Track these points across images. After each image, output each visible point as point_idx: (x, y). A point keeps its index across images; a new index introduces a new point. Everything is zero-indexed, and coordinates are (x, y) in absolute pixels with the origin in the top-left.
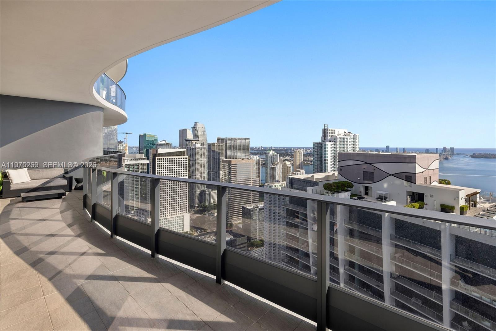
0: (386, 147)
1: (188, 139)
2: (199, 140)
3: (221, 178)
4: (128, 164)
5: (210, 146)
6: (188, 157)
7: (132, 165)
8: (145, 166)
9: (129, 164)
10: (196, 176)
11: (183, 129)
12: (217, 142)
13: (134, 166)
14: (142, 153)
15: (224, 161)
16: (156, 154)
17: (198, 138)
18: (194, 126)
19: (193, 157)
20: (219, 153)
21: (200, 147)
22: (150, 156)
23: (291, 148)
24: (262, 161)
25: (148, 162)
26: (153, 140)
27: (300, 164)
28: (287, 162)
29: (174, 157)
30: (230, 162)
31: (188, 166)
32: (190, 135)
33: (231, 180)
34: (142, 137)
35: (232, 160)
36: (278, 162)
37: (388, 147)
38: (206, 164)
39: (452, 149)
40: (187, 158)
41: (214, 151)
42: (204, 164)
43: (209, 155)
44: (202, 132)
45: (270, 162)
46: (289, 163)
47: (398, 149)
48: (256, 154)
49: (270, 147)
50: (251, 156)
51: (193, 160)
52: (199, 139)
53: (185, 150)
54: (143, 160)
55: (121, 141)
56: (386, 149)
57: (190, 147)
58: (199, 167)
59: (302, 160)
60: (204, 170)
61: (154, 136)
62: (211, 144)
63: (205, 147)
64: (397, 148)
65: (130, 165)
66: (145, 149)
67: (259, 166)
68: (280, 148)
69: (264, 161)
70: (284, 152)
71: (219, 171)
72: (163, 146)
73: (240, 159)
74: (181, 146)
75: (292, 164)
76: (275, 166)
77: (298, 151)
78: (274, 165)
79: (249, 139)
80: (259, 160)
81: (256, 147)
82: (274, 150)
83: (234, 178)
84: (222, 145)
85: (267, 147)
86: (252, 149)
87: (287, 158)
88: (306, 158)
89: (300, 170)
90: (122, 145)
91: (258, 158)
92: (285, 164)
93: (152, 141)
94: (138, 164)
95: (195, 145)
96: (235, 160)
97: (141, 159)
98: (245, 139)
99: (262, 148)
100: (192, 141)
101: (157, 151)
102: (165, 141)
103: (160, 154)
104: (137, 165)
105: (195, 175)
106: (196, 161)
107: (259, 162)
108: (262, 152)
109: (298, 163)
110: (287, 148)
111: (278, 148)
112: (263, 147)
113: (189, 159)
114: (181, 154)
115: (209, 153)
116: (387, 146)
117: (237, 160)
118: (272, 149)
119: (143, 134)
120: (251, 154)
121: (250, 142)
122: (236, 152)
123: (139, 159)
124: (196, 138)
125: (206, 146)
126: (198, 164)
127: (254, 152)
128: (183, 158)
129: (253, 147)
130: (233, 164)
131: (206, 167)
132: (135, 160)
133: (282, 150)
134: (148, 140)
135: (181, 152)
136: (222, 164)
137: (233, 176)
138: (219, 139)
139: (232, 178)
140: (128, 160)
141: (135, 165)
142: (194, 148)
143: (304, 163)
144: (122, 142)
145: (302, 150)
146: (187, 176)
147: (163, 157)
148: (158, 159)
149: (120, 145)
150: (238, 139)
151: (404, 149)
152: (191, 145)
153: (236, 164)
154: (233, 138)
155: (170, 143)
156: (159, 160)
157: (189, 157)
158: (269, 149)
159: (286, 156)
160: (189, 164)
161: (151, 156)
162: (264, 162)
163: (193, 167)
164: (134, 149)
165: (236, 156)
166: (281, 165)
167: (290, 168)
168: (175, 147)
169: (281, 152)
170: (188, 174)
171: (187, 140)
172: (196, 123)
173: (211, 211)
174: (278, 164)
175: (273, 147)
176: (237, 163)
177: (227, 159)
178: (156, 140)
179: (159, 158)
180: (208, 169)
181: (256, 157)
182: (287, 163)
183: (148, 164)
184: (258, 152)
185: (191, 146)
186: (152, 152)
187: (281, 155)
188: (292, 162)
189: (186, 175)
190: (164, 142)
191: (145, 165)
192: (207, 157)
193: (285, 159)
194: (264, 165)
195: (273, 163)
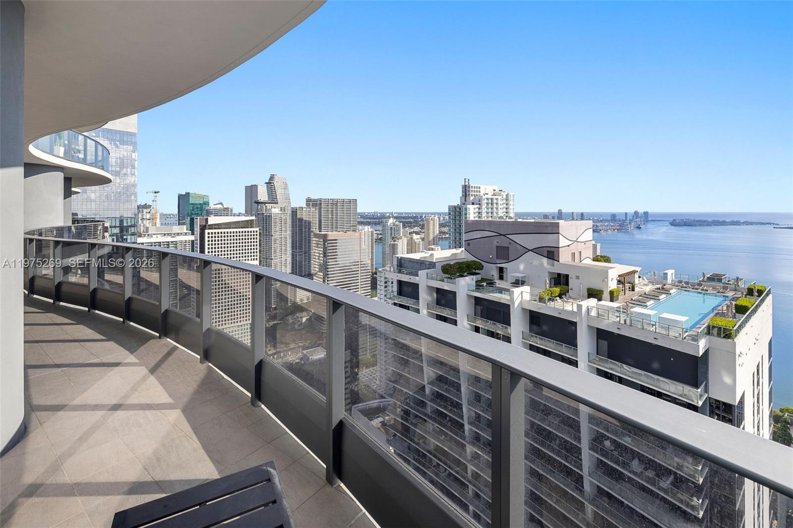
0: (557, 211)
1: (260, 201)
2: (277, 203)
3: (312, 262)
4: (158, 243)
5: (294, 212)
6: (258, 229)
7: (166, 243)
8: (187, 245)
9: (160, 243)
10: (272, 259)
11: (252, 186)
12: (307, 205)
13: (168, 245)
14: (183, 224)
15: (316, 235)
16: (206, 225)
17: (277, 199)
18: (269, 180)
19: (268, 230)
20: (310, 223)
21: (278, 214)
22: (195, 229)
23: (422, 214)
24: (378, 234)
25: (192, 238)
26: (202, 202)
27: (434, 239)
28: (414, 235)
29: (235, 230)
30: (325, 236)
31: (258, 244)
32: (262, 195)
33: (328, 265)
34: (183, 199)
35: (329, 233)
36: (402, 235)
37: (560, 212)
38: (289, 241)
39: (646, 214)
40: (257, 232)
41: (301, 220)
42: (286, 241)
43: (293, 226)
44: (283, 190)
45: (389, 234)
46: (418, 236)
47: (575, 214)
48: (368, 224)
49: (390, 213)
50: (360, 227)
51: (268, 234)
52: (277, 201)
53: (253, 218)
54: (184, 235)
55: (148, 204)
56: (557, 215)
57: (263, 214)
58: (278, 245)
59: (438, 232)
60: (286, 250)
61: (203, 197)
62: (296, 209)
63: (287, 214)
64: (573, 213)
65: (162, 244)
66: (189, 218)
67: (372, 242)
68: (405, 213)
69: (380, 234)
70: (412, 220)
71: (310, 251)
72: (217, 213)
73: (342, 231)
74: (248, 212)
75: (423, 239)
76: (396, 243)
77: (431, 218)
78: (395, 241)
79: (356, 200)
80: (372, 232)
81: (368, 213)
82: (395, 218)
83: (331, 262)
84: (314, 209)
85: (386, 213)
86: (362, 216)
87: (416, 229)
88: (443, 229)
89: (434, 248)
90: (149, 210)
91: (370, 230)
92: (412, 238)
93: (200, 204)
94: (176, 242)
95: (270, 210)
96: (334, 233)
97: (181, 234)
98: (350, 201)
99: (379, 215)
100: (266, 205)
101: (207, 220)
102: (221, 204)
103: (211, 225)
104: (174, 243)
105: (270, 257)
106: (272, 236)
107: (372, 236)
108: (378, 220)
109: (431, 238)
110: (415, 213)
111: (402, 213)
112: (379, 213)
113: (260, 233)
114: (249, 224)
115: (293, 223)
116: (559, 210)
117: (336, 233)
118: (393, 215)
119: (185, 194)
120: (361, 223)
121: (358, 205)
122: (337, 220)
123: (178, 234)
124: (273, 200)
125: (289, 212)
126: (275, 240)
127: (366, 220)
128: (251, 232)
129: (365, 213)
130: (330, 240)
131: (289, 245)
132: (171, 235)
133: (409, 217)
134: (193, 202)
135: (247, 221)
136: (314, 240)
137: (330, 259)
138: (309, 201)
139: (329, 262)
140: (159, 236)
141: (170, 243)
142: (269, 216)
143: (441, 237)
144: (150, 206)
145: (437, 216)
146: (257, 259)
147: (216, 231)
148: (209, 233)
149: (145, 211)
150: (339, 200)
152: (264, 210)
153: (336, 240)
154: (331, 199)
155: (230, 207)
156: (210, 235)
157: (260, 229)
158: (389, 216)
159: (414, 226)
160: (260, 240)
161: (197, 229)
162: (380, 236)
163: (268, 246)
164: (170, 218)
165: (337, 227)
166: (405, 240)
167: (419, 244)
168: (240, 213)
169: (407, 220)
170: (258, 257)
171: (258, 203)
172: (273, 175)
173: (297, 315)
174: (401, 238)
175: (395, 213)
176: (338, 238)
177: (321, 232)
178: (207, 203)
179: (210, 231)
180: (293, 247)
181: (367, 229)
182: (415, 237)
183: (193, 241)
184: (372, 220)
185: (264, 212)
186: (198, 222)
187: (407, 225)
188: (423, 235)
189: (255, 257)
190: (219, 206)
191: (187, 243)
192: (291, 229)
193: (412, 230)
194: (380, 240)
195: (393, 238)
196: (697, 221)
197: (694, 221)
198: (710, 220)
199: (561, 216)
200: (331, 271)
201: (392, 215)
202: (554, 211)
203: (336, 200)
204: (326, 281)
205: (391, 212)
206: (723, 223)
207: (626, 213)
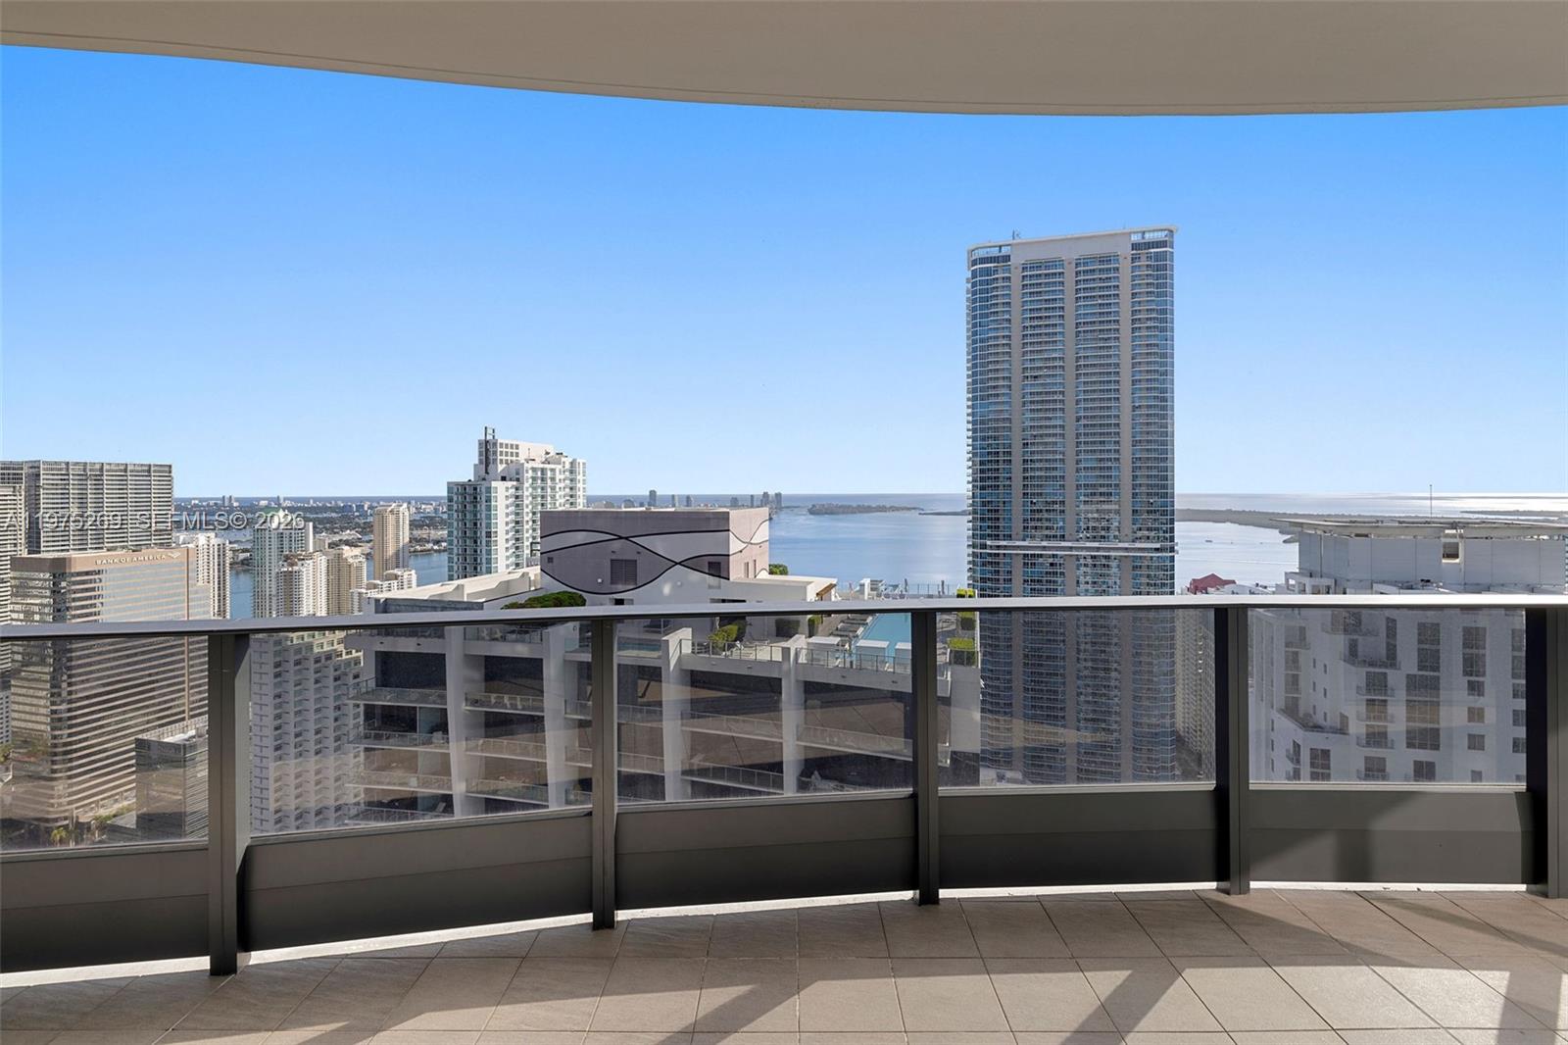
0: (648, 493)
23: (363, 499)
24: (234, 551)
27: (397, 554)
28: (346, 548)
30: (58, 564)
35: (72, 555)
36: (311, 550)
37: (653, 493)
39: (778, 495)
45: (275, 552)
46: (357, 551)
47: (676, 499)
49: (269, 499)
50: (182, 536)
56: (648, 500)
59: (407, 540)
64: (673, 496)
67: (221, 570)
68: (315, 500)
69: (245, 551)
70: (334, 515)
73: (123, 547)
75: (368, 556)
76: (296, 568)
77: (390, 509)
78: (292, 565)
79: (170, 466)
80: (221, 550)
81: (201, 500)
82: (292, 510)
84: (8, 491)
85: (259, 500)
86: (183, 506)
87: (347, 535)
88: (417, 533)
89: (399, 573)
91: (214, 541)
92: (339, 556)
96: (90, 553)
98: (149, 469)
99: (235, 504)
107: (221, 555)
109: (391, 551)
110: (343, 499)
111: (306, 500)
112: (237, 500)
116: (651, 492)
117: (103, 553)
118: (279, 505)
121: (175, 480)
129: (191, 501)
130: (79, 574)
133: (325, 509)
136: (12, 577)
143: (412, 549)
145: (405, 505)
150: (106, 467)
151: (688, 498)
153: (99, 572)
154: (77, 464)
158: (268, 507)
159: (343, 529)
162: (242, 556)
165: (99, 539)
166: (322, 561)
167: (359, 569)
169: (320, 516)
174: (310, 557)
175: (285, 499)
176: (107, 567)
181: (205, 539)
182: (348, 552)
187: (321, 526)
188: (366, 548)
193: (336, 538)
194: (245, 565)
195: (287, 558)
196: (841, 507)
197: (837, 506)
198: (855, 505)
199: (655, 500)
200: (79, 658)
201: (275, 505)
202: (644, 493)
203: (98, 467)
204: (64, 685)
205: (276, 496)
206: (868, 509)
207: (752, 496)
